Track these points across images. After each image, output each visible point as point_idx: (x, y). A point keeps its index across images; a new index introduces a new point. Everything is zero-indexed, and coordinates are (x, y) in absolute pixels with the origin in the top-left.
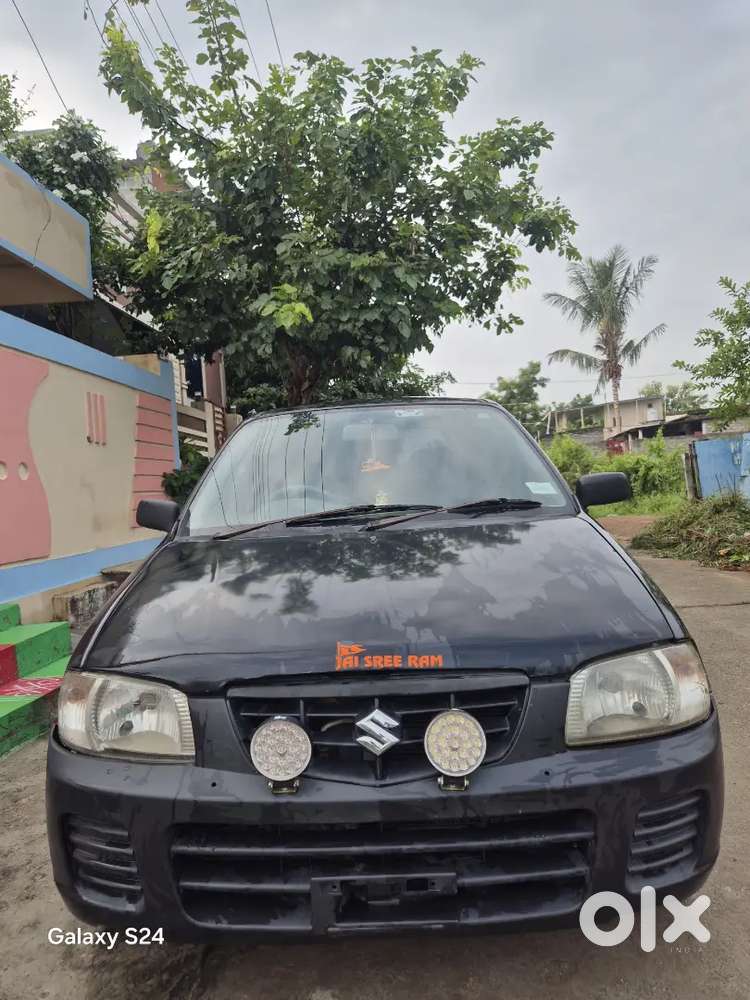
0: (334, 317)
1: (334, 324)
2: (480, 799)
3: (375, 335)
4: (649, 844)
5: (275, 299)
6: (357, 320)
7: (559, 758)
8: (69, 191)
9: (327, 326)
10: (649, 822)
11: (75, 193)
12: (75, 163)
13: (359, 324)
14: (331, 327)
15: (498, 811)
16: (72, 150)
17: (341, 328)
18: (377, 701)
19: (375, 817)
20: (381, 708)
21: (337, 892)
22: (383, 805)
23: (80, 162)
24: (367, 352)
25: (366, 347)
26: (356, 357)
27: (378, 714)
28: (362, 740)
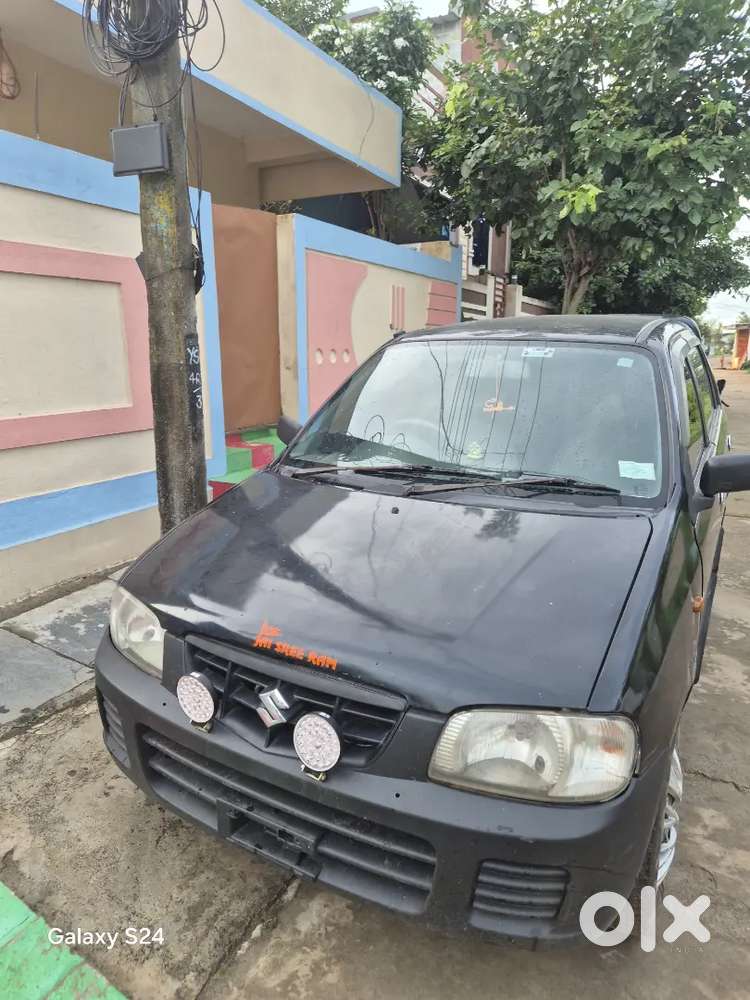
0: (621, 206)
1: (619, 214)
3: (660, 225)
7: (417, 785)
9: (611, 216)
13: (645, 214)
14: (616, 216)
15: (347, 809)
17: (627, 217)
18: (280, 683)
21: (232, 814)
24: (650, 243)
25: (650, 238)
26: (637, 248)
27: (276, 693)
28: (260, 711)
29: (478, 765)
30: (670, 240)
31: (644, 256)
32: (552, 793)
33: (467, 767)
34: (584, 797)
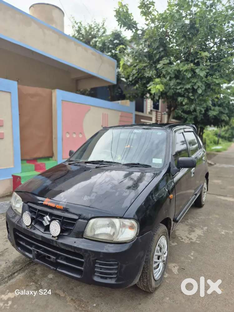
0: (175, 87)
1: (175, 90)
2: (59, 243)
3: (189, 93)
4: (101, 269)
5: (154, 84)
6: (183, 88)
7: (81, 240)
8: (112, 53)
9: (172, 90)
10: (100, 264)
11: (114, 53)
12: (115, 44)
13: (183, 90)
14: (174, 91)
15: (63, 247)
16: (114, 40)
17: (178, 91)
18: (49, 214)
19: (40, 239)
20: (49, 216)
21: (36, 252)
22: (42, 237)
23: (116, 43)
24: (186, 99)
25: (186, 97)
26: (182, 101)
27: (48, 216)
28: (43, 222)
29: (98, 235)
30: (192, 98)
31: (184, 103)
32: (114, 240)
33: (94, 235)
34: (122, 241)
